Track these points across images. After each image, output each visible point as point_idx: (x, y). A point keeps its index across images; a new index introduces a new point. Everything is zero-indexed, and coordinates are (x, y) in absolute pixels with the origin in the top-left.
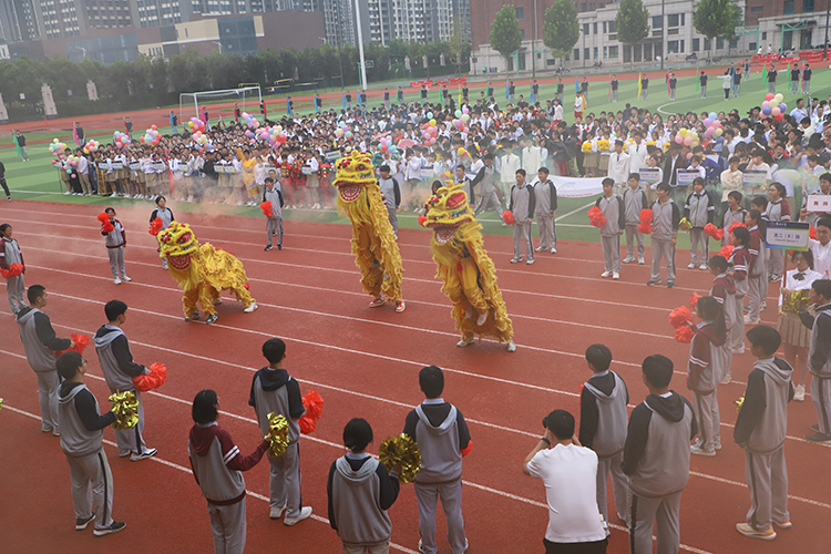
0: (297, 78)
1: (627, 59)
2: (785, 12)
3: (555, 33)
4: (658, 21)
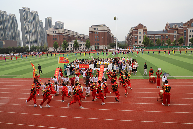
2: (95, 45)
3: (65, 46)
4: (80, 45)
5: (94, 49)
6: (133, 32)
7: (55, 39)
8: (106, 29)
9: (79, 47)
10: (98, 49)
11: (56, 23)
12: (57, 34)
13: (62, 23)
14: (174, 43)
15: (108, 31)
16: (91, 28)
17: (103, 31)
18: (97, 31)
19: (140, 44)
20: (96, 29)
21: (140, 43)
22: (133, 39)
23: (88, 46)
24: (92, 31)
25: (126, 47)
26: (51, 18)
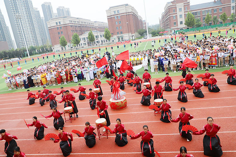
0: (8, 57)
1: (89, 45)
2: (118, 34)
3: (75, 41)
4: (97, 37)
5: (117, 40)
6: (169, 10)
7: (60, 33)
8: (130, 10)
9: (96, 41)
10: (123, 40)
11: (58, 10)
12: (62, 25)
13: (67, 9)
14: (231, 18)
15: (133, 13)
16: (109, 12)
17: (126, 13)
18: (118, 15)
19: (182, 25)
20: (116, 12)
21: (180, 24)
22: (170, 20)
23: (108, 37)
24: (110, 16)
25: (162, 32)
26: (50, 3)
